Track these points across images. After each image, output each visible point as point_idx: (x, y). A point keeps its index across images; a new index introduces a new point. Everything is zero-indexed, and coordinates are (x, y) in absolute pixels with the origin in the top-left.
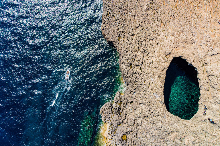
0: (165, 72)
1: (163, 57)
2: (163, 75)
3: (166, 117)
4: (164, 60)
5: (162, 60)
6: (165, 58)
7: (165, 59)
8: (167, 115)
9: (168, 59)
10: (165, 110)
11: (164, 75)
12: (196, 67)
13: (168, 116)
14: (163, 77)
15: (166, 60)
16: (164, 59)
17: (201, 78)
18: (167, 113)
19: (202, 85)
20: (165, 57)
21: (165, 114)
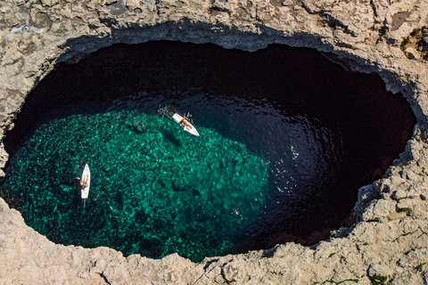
0: (313, 27)
1: (414, 16)
2: (290, 17)
3: (26, 35)
4: (390, 20)
5: (393, 9)
6: (404, 30)
7: (396, 27)
8: (38, 42)
9: (397, 51)
10: (69, 27)
11: (294, 24)
12: (362, 231)
13: (30, 48)
14: (277, 16)
15: (390, 34)
16: (401, 17)
17: (283, 263)
18: (52, 38)
19: (235, 265)
20: (415, 26)
21: (42, 31)
